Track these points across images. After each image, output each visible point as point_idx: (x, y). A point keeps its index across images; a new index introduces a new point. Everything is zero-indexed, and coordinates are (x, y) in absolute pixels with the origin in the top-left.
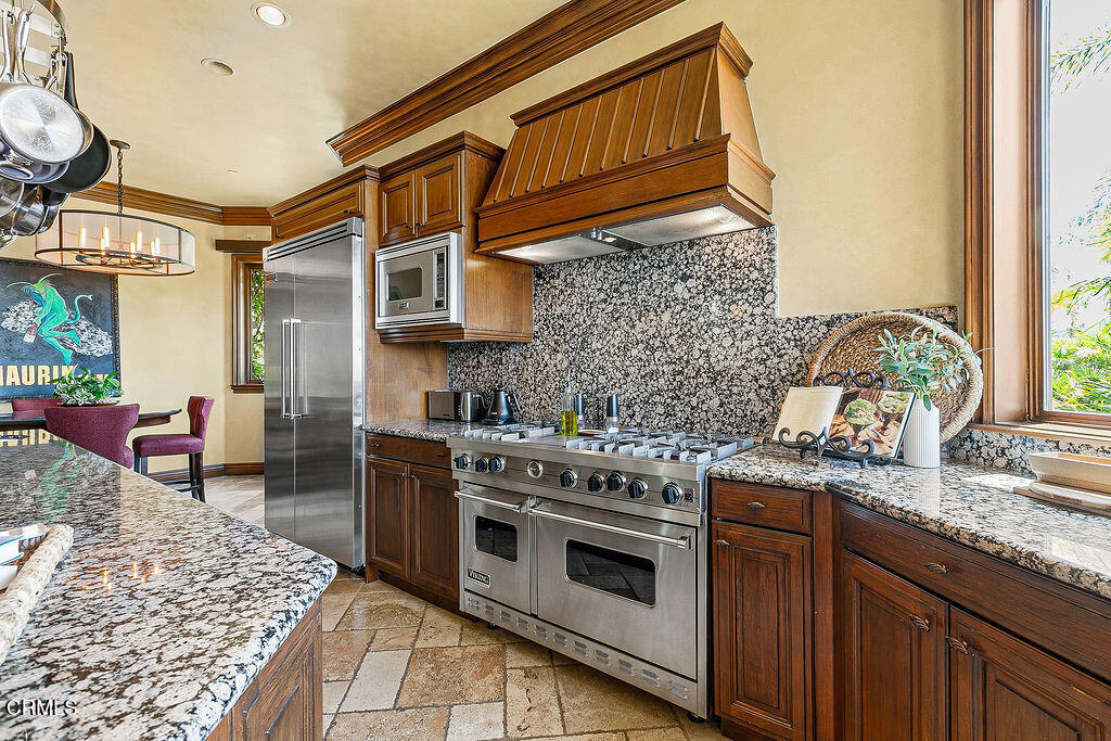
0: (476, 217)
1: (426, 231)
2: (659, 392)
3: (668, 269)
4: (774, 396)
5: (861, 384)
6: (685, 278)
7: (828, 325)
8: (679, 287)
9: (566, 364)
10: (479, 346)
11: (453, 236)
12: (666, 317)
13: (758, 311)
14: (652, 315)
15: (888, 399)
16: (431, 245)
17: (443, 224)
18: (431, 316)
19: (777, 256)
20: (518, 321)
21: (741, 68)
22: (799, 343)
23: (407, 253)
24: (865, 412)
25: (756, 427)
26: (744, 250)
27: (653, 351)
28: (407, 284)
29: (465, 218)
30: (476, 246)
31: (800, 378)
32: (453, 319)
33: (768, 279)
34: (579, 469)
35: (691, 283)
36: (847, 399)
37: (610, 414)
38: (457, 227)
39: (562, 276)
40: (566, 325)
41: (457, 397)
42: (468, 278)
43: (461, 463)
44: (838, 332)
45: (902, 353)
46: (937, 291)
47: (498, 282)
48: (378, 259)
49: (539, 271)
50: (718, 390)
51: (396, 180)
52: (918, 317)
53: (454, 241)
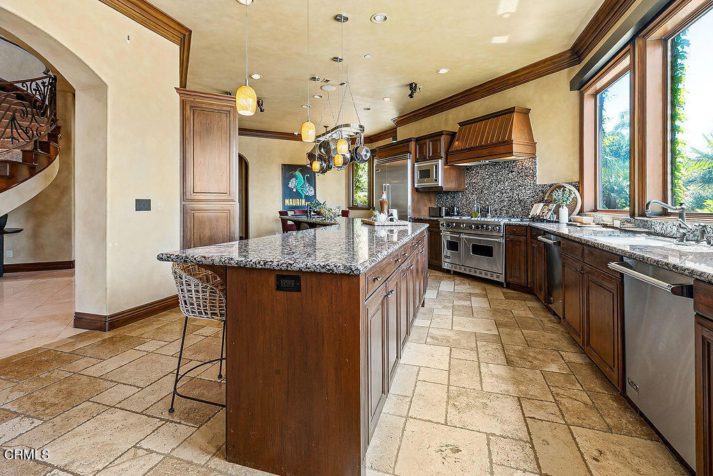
0: (447, 154)
1: (431, 159)
3: (507, 169)
6: (512, 172)
7: (550, 186)
8: (510, 175)
10: (447, 193)
11: (440, 160)
12: (506, 184)
13: (532, 182)
14: (502, 183)
15: (550, 206)
16: (433, 163)
17: (436, 156)
18: (434, 184)
19: (537, 166)
20: (460, 185)
21: (527, 112)
22: (543, 192)
23: (425, 165)
26: (527, 164)
27: (503, 194)
28: (425, 174)
29: (443, 154)
30: (446, 163)
32: (440, 185)
33: (535, 173)
34: (474, 224)
36: (543, 206)
37: (488, 213)
38: (441, 158)
39: (475, 170)
40: (476, 185)
41: (440, 208)
42: (445, 171)
43: (442, 225)
44: (552, 188)
46: (576, 179)
47: (453, 173)
48: (416, 166)
49: (468, 168)
50: (521, 206)
51: (421, 142)
52: (565, 185)
53: (440, 162)
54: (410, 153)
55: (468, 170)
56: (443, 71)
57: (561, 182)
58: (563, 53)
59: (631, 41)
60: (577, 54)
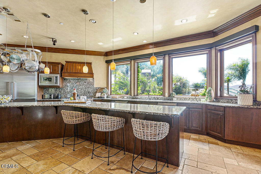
1: (51, 73)
2: (82, 94)
5: (102, 93)
6: (85, 82)
7: (98, 88)
8: (85, 83)
12: (83, 86)
13: (93, 86)
15: (104, 94)
16: (54, 75)
17: (55, 72)
18: (55, 84)
19: (94, 82)
22: (96, 89)
23: (48, 75)
24: (102, 94)
26: (91, 81)
27: (82, 90)
29: (60, 72)
30: (61, 76)
32: (58, 85)
33: (94, 84)
36: (101, 94)
38: (59, 74)
39: (69, 80)
42: (60, 79)
45: (104, 90)
46: (106, 86)
48: (40, 75)
53: (58, 76)
55: (65, 79)
56: (73, 41)
57: (102, 87)
59: (131, 60)
60: (107, 54)
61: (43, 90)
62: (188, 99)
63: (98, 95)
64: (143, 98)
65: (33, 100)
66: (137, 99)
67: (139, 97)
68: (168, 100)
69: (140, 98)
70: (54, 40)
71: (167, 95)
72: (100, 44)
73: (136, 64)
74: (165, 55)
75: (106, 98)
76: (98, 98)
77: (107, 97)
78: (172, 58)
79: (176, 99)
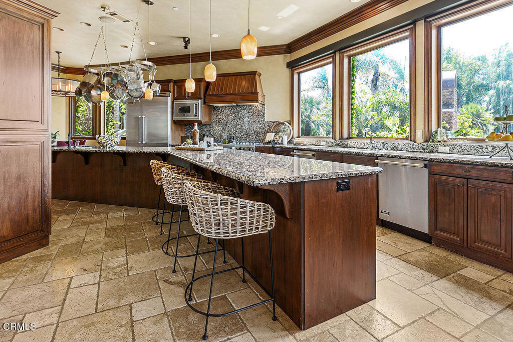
0: (205, 97)
1: (191, 98)
4: (265, 135)
5: (277, 132)
6: (249, 112)
7: (274, 123)
9: (221, 129)
13: (262, 120)
15: (280, 134)
16: (193, 102)
17: (196, 97)
18: (194, 118)
19: (266, 110)
20: (210, 119)
21: (260, 75)
22: (269, 126)
24: (277, 137)
25: (262, 141)
26: (260, 108)
29: (202, 96)
30: (204, 102)
31: (269, 131)
32: (200, 119)
33: (264, 114)
35: (250, 113)
36: (275, 135)
37: (234, 139)
38: (201, 99)
40: (222, 120)
42: (203, 108)
44: (275, 124)
45: (282, 127)
46: (288, 119)
47: (208, 111)
48: (175, 103)
49: (215, 108)
51: (179, 84)
52: (285, 122)
53: (200, 102)
54: (170, 92)
55: (215, 109)
56: (215, 36)
57: (280, 120)
58: (283, 45)
59: (334, 53)
60: (290, 48)
61: (183, 129)
62: (490, 149)
63: (270, 137)
64: (359, 145)
65: (166, 145)
66: (345, 146)
67: (351, 142)
68: (424, 151)
69: (352, 145)
70: (187, 39)
71: (420, 136)
72: (264, 29)
73: (346, 61)
74: (414, 23)
75: (285, 145)
76: (269, 142)
77: (289, 142)
78: (439, 28)
79: (447, 149)
